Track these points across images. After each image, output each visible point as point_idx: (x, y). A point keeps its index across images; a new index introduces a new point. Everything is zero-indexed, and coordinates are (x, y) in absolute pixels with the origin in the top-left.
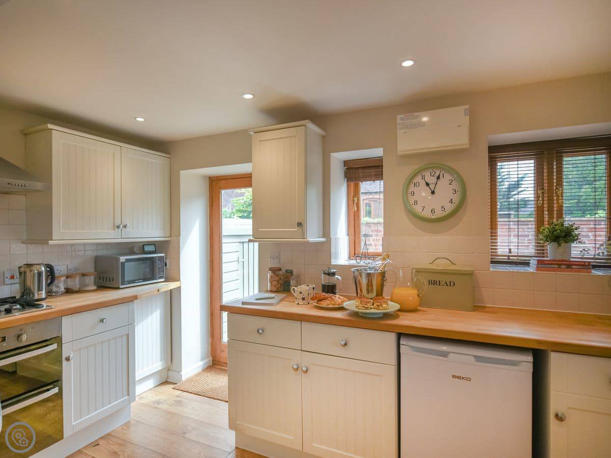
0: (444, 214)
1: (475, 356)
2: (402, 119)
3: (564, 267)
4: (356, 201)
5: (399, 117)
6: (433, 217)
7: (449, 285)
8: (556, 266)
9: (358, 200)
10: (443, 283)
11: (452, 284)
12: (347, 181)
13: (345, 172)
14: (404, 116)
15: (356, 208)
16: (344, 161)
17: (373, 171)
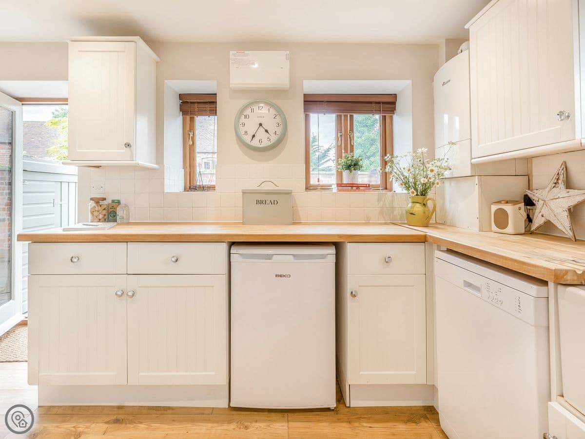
0: (269, 144)
1: (294, 255)
2: (234, 55)
3: (355, 188)
4: (191, 135)
5: (231, 53)
6: (261, 146)
7: (273, 203)
8: (350, 188)
9: (193, 134)
10: (268, 202)
11: (275, 202)
12: (183, 114)
13: (180, 106)
14: (235, 52)
15: (191, 143)
16: (180, 94)
17: (208, 106)
